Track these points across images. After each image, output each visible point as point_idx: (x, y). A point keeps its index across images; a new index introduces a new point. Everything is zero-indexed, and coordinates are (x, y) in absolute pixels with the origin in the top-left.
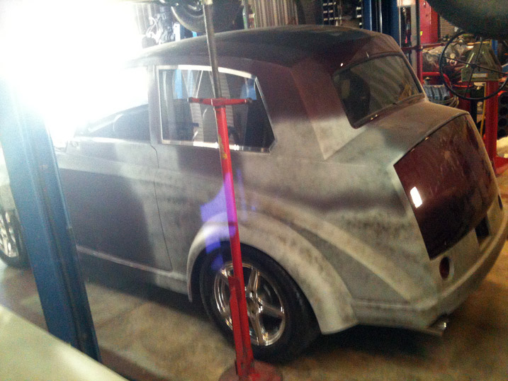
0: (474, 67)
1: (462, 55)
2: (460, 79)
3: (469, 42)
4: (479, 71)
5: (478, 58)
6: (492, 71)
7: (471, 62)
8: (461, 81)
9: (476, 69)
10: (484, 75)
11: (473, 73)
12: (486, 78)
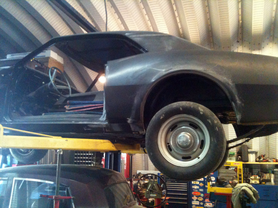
0: (151, 191)
1: (143, 185)
2: (144, 196)
3: (146, 179)
4: (153, 194)
5: (152, 187)
6: (158, 193)
7: (150, 188)
8: (145, 197)
9: (152, 192)
10: (155, 195)
11: (150, 194)
12: (156, 197)
